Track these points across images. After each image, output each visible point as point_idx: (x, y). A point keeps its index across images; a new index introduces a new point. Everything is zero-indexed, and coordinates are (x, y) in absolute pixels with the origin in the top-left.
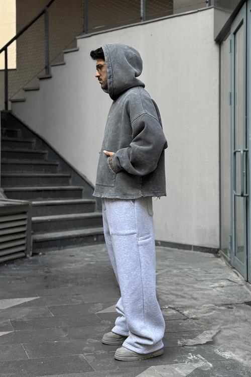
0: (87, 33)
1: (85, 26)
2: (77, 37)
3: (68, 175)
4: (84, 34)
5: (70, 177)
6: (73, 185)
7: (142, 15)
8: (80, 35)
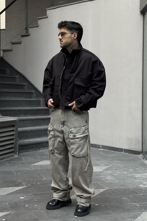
1: (52, 1)
2: (47, 9)
4: (51, 7)
5: (41, 101)
6: (43, 106)
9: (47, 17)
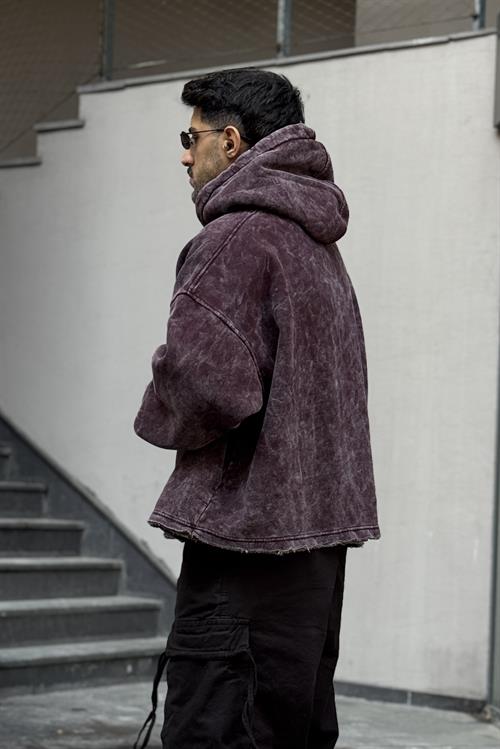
0: (109, 79)
1: (105, 58)
2: (80, 89)
3: (40, 486)
4: (100, 81)
5: (46, 492)
6: (54, 514)
7: (280, 39)
8: (87, 83)
9: (80, 127)
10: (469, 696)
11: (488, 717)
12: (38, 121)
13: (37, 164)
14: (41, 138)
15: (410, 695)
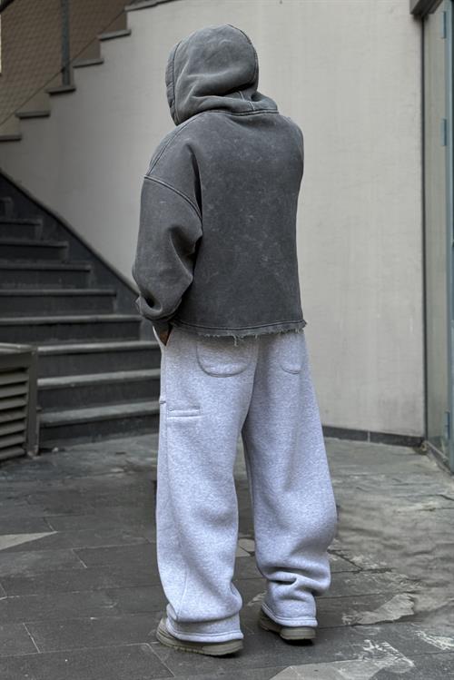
2: (127, 8)
3: (111, 291)
5: (115, 295)
6: (121, 311)
9: (128, 35)
10: (411, 435)
11: (425, 450)
12: (101, 33)
13: (101, 63)
14: (103, 45)
15: (369, 435)
